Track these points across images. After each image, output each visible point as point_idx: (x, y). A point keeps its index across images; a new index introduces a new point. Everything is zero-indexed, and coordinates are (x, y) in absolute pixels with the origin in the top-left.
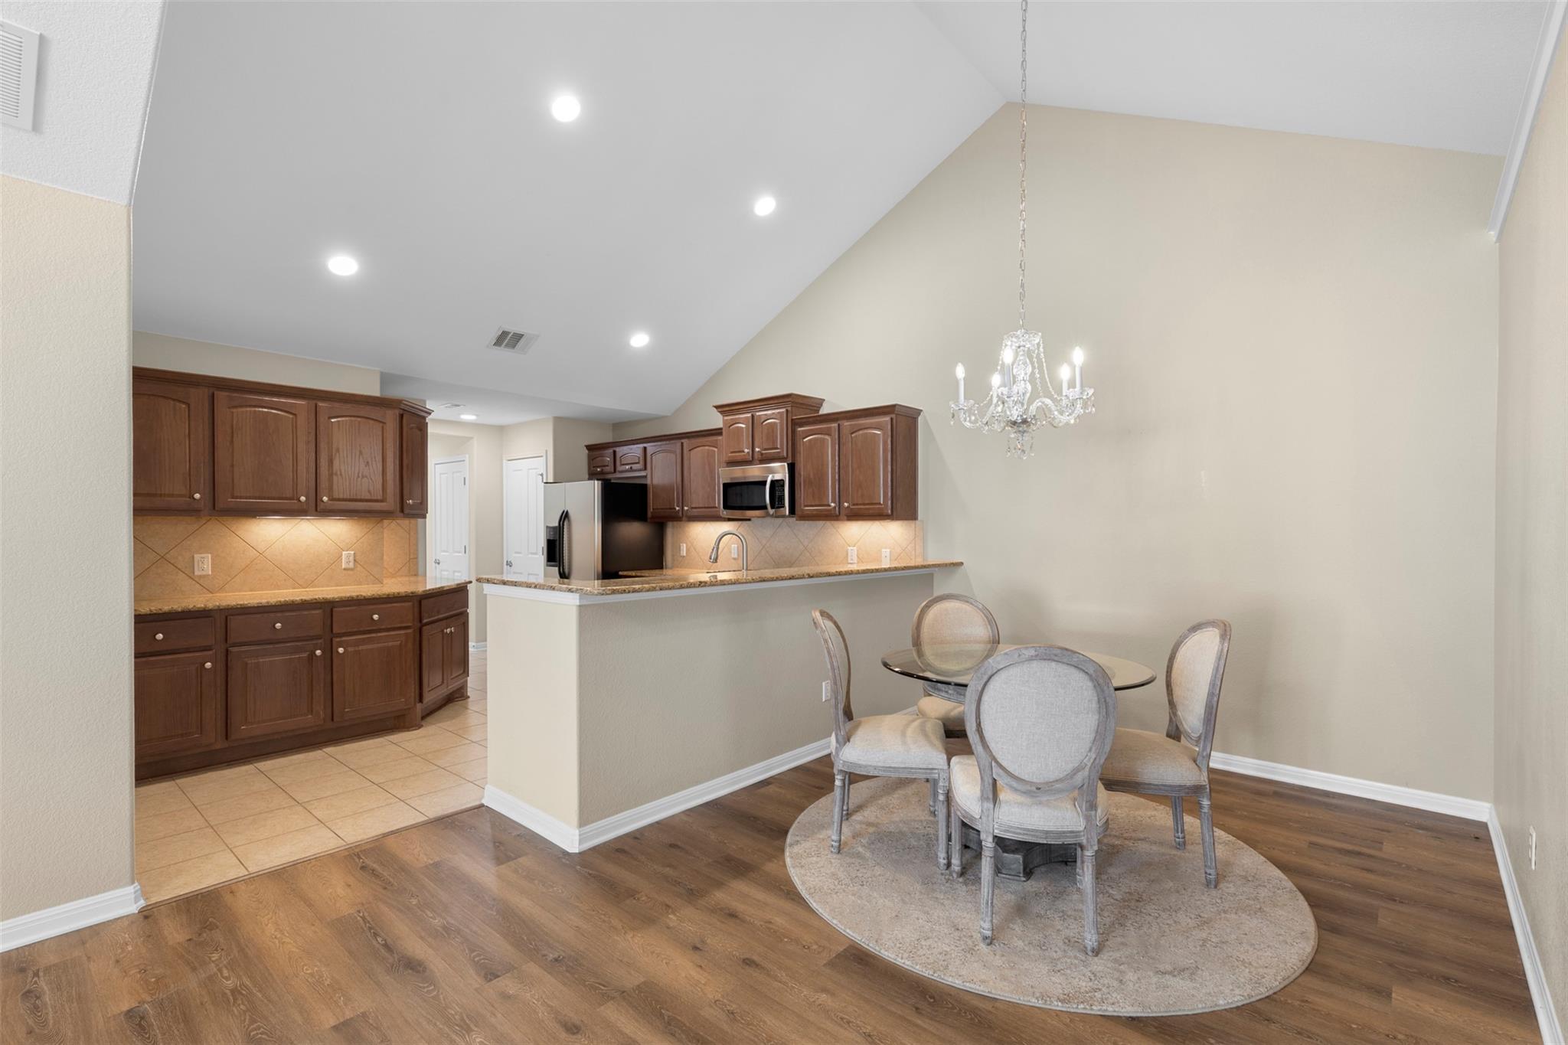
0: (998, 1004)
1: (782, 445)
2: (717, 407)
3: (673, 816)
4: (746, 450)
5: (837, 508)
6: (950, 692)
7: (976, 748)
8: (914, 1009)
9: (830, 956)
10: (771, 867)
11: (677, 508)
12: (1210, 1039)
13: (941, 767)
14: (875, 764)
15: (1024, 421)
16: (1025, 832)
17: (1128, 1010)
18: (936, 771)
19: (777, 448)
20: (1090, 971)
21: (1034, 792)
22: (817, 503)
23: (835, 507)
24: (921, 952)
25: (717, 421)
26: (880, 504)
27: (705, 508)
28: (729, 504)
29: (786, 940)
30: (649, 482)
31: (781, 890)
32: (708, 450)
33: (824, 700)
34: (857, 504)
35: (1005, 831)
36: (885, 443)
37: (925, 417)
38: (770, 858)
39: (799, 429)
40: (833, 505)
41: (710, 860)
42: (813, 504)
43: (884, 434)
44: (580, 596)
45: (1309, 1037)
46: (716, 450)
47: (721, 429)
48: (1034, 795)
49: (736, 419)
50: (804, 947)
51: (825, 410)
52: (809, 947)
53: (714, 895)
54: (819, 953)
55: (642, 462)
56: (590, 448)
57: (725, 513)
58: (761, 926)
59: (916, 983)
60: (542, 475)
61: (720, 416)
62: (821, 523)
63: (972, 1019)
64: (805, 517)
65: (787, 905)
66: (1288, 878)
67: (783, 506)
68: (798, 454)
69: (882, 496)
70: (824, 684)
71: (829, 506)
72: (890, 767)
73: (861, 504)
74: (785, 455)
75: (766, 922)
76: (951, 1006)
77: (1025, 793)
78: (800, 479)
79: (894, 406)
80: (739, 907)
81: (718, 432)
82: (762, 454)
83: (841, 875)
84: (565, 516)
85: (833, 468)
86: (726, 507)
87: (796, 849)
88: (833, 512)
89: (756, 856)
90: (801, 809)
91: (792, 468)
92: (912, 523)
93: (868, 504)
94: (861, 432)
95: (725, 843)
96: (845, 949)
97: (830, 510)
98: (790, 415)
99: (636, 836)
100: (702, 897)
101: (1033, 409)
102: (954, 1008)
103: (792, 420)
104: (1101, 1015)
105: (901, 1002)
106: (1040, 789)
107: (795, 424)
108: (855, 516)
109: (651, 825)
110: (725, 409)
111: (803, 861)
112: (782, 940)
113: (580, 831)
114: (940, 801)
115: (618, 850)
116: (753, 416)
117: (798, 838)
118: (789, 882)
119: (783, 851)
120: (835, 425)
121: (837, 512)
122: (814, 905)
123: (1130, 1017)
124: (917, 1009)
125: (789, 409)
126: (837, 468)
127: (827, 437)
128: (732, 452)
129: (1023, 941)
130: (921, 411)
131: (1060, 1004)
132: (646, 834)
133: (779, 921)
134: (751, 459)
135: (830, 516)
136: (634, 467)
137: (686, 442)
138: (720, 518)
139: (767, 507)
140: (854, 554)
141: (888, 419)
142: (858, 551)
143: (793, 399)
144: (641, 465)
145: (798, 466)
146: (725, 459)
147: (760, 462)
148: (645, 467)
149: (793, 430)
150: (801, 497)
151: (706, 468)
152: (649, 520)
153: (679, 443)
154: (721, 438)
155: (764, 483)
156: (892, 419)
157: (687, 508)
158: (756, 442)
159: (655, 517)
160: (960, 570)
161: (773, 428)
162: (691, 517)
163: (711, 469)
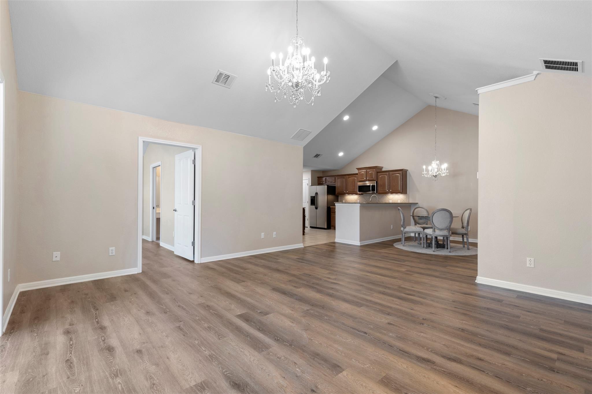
2: (357, 169)
4: (365, 178)
11: (345, 191)
15: (436, 176)
22: (383, 190)
25: (356, 172)
26: (399, 190)
27: (353, 191)
30: (336, 185)
32: (354, 178)
36: (400, 177)
37: (409, 172)
39: (379, 174)
40: (387, 191)
43: (400, 175)
46: (356, 178)
47: (357, 173)
49: (362, 171)
51: (384, 170)
55: (334, 181)
56: (318, 177)
57: (358, 193)
60: (308, 184)
61: (358, 171)
62: (382, 195)
64: (379, 193)
67: (375, 191)
68: (378, 179)
69: (400, 188)
71: (386, 191)
73: (394, 190)
74: (375, 179)
78: (379, 185)
79: (403, 169)
81: (357, 174)
82: (369, 179)
84: (317, 194)
85: (387, 183)
86: (359, 191)
91: (377, 182)
92: (406, 195)
93: (396, 190)
94: (394, 175)
101: (438, 173)
107: (377, 172)
108: (392, 193)
110: (359, 169)
116: (366, 171)
120: (388, 173)
125: (376, 169)
127: (386, 176)
128: (361, 179)
130: (408, 170)
134: (366, 180)
135: (386, 193)
136: (332, 182)
137: (347, 176)
138: (357, 194)
139: (370, 191)
140: (391, 202)
141: (401, 172)
142: (392, 201)
143: (377, 167)
144: (334, 182)
145: (379, 182)
146: (359, 180)
147: (369, 181)
148: (335, 182)
149: (377, 174)
150: (379, 189)
151: (353, 182)
152: (336, 195)
153: (345, 177)
154: (357, 175)
155: (370, 186)
156: (402, 172)
157: (347, 192)
158: (368, 176)
159: (338, 194)
160: (418, 204)
161: (372, 173)
162: (349, 194)
163: (355, 183)
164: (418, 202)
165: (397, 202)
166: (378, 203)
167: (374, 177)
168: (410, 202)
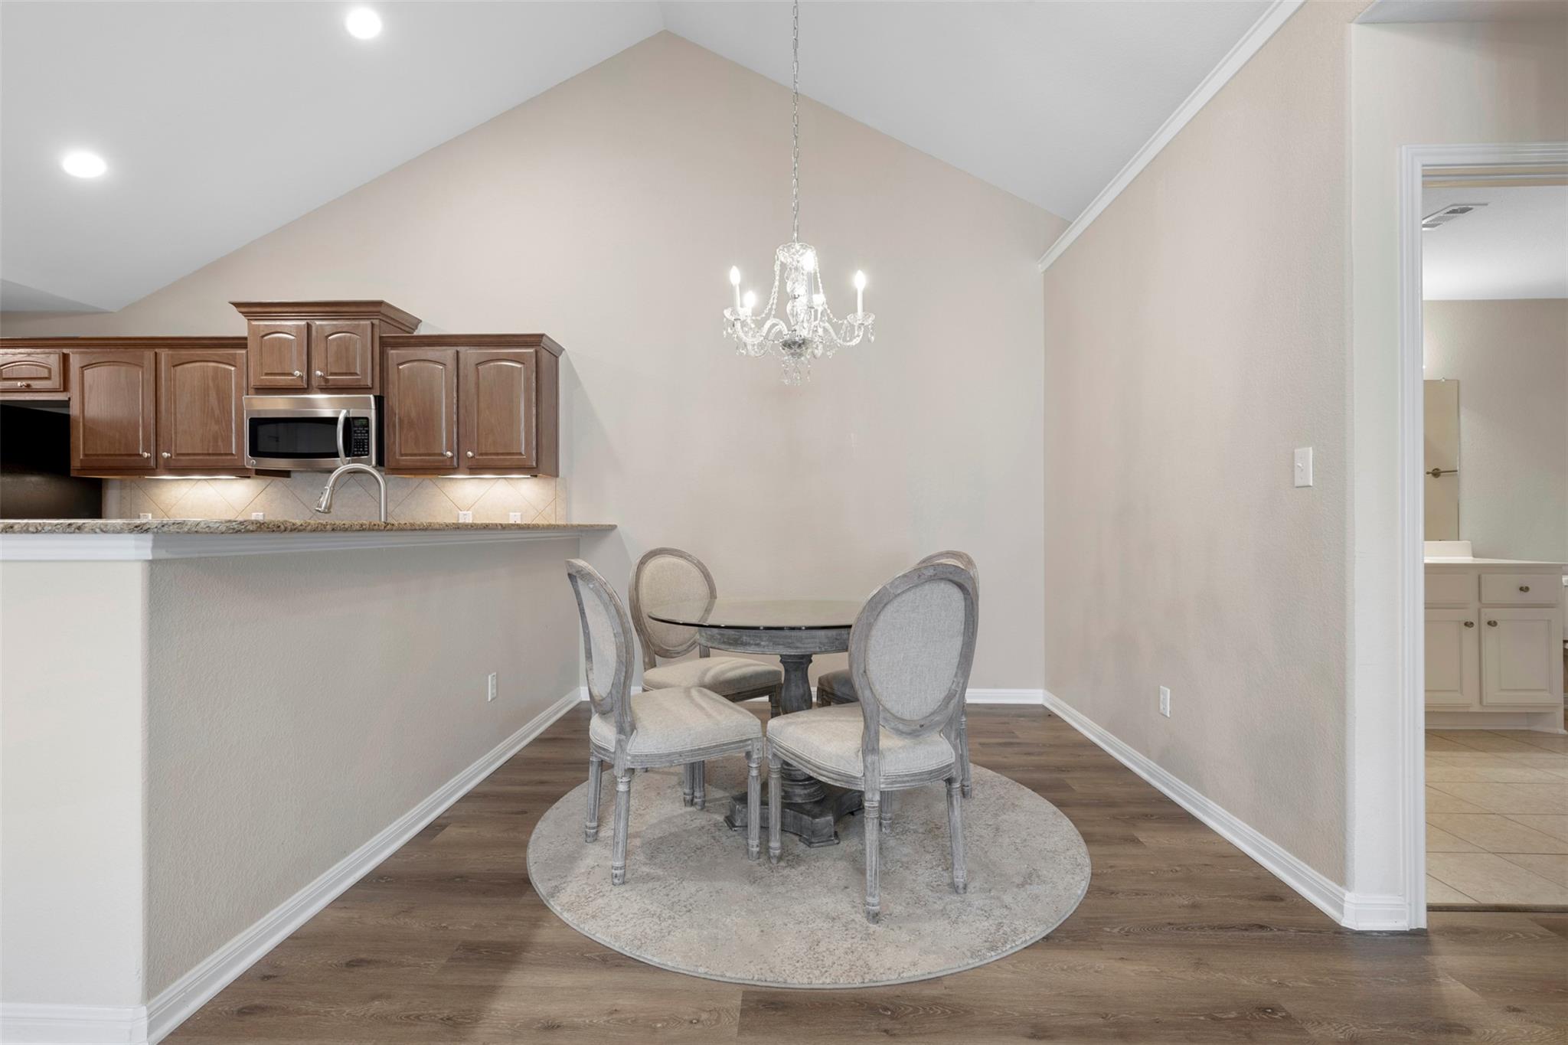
0: (946, 983)
1: (364, 371)
2: (237, 305)
3: (315, 918)
4: (297, 373)
5: (455, 459)
6: (763, 643)
7: (863, 693)
8: (885, 1034)
9: (734, 1019)
10: (545, 935)
11: (146, 455)
12: (1105, 929)
13: (754, 736)
14: (679, 749)
16: (912, 778)
17: (1040, 932)
18: (750, 742)
19: (356, 374)
20: (978, 908)
21: (919, 731)
22: (422, 451)
23: (452, 457)
24: (828, 962)
25: (237, 326)
26: (521, 454)
27: (209, 454)
28: (261, 449)
29: (659, 1025)
30: (74, 410)
31: (589, 959)
32: (216, 369)
33: (489, 699)
34: (486, 454)
35: (892, 783)
36: (527, 379)
38: (535, 923)
39: (392, 351)
40: (449, 454)
41: (443, 961)
42: (416, 452)
43: (526, 369)
44: (154, 541)
45: (1145, 894)
46: (233, 369)
47: (245, 339)
48: (918, 733)
49: (274, 325)
50: (691, 1022)
51: (422, 331)
52: (698, 1021)
53: (495, 1010)
54: (718, 1021)
55: (57, 379)
57: (251, 462)
58: (608, 1021)
59: (855, 1001)
61: (243, 319)
62: (414, 480)
63: (943, 1012)
64: (398, 471)
65: (617, 977)
66: (1001, 774)
67: (366, 453)
68: (391, 386)
69: (522, 442)
70: (490, 677)
71: (442, 455)
72: (700, 749)
73: (491, 454)
74: (369, 384)
75: (611, 1013)
76: (911, 1009)
77: (910, 734)
78: (393, 419)
80: (553, 1010)
81: (240, 343)
82: (327, 381)
83: (653, 908)
86: (255, 452)
87: (564, 897)
88: (448, 463)
89: (510, 928)
90: (524, 846)
91: (380, 401)
92: (552, 482)
93: (502, 454)
94: (490, 364)
95: (446, 928)
96: (743, 1000)
97: (443, 461)
98: (377, 331)
99: (266, 972)
100: (476, 1021)
102: (916, 1010)
103: (381, 338)
104: (1025, 948)
105: (862, 1033)
106: (923, 726)
107: (385, 344)
108: (476, 468)
109: (280, 946)
110: (251, 309)
111: (589, 910)
112: (655, 1030)
113: (148, 1008)
114: (752, 777)
115: (243, 1012)
116: (309, 326)
117: (554, 883)
118: (592, 944)
119: (544, 907)
120: (447, 352)
121: (455, 464)
122: (655, 960)
123: (1044, 938)
124: (886, 1031)
125: (376, 322)
126: (455, 407)
127: (438, 368)
128: (267, 374)
129: (900, 904)
130: (561, 344)
131: (993, 953)
132: (284, 964)
133: (625, 1002)
134: (306, 386)
135: (440, 469)
136: (35, 384)
137: (164, 354)
138: (242, 473)
139: (336, 455)
140: (469, 520)
141: (531, 350)
142: (474, 516)
143: (383, 309)
144: (56, 382)
145: (393, 401)
146: (252, 384)
147: (325, 389)
148: (65, 387)
149: (382, 354)
150: (396, 443)
151: (213, 394)
152: (73, 474)
153: (149, 354)
154: (244, 351)
155: (334, 421)
156: (536, 352)
157: (166, 455)
158: (315, 363)
159: (83, 469)
160: (613, 534)
161: (344, 348)
162: (184, 468)
163: (223, 398)
164: (616, 524)
165: (504, 522)
166: (388, 528)
167: (362, 367)
168: (576, 521)
